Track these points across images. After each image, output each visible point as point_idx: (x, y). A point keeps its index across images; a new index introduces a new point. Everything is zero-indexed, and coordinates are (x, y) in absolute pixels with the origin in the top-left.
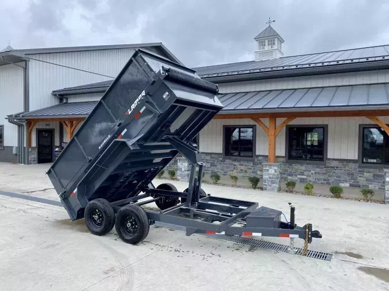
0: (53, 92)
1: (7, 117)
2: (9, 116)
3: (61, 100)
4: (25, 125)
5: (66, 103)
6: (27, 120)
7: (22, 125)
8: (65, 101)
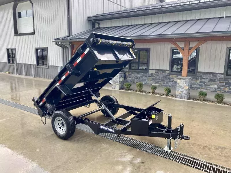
0: (88, 17)
1: (54, 40)
2: (55, 39)
3: (93, 25)
4: (69, 47)
5: (99, 28)
6: (71, 42)
7: (66, 48)
8: (97, 26)
